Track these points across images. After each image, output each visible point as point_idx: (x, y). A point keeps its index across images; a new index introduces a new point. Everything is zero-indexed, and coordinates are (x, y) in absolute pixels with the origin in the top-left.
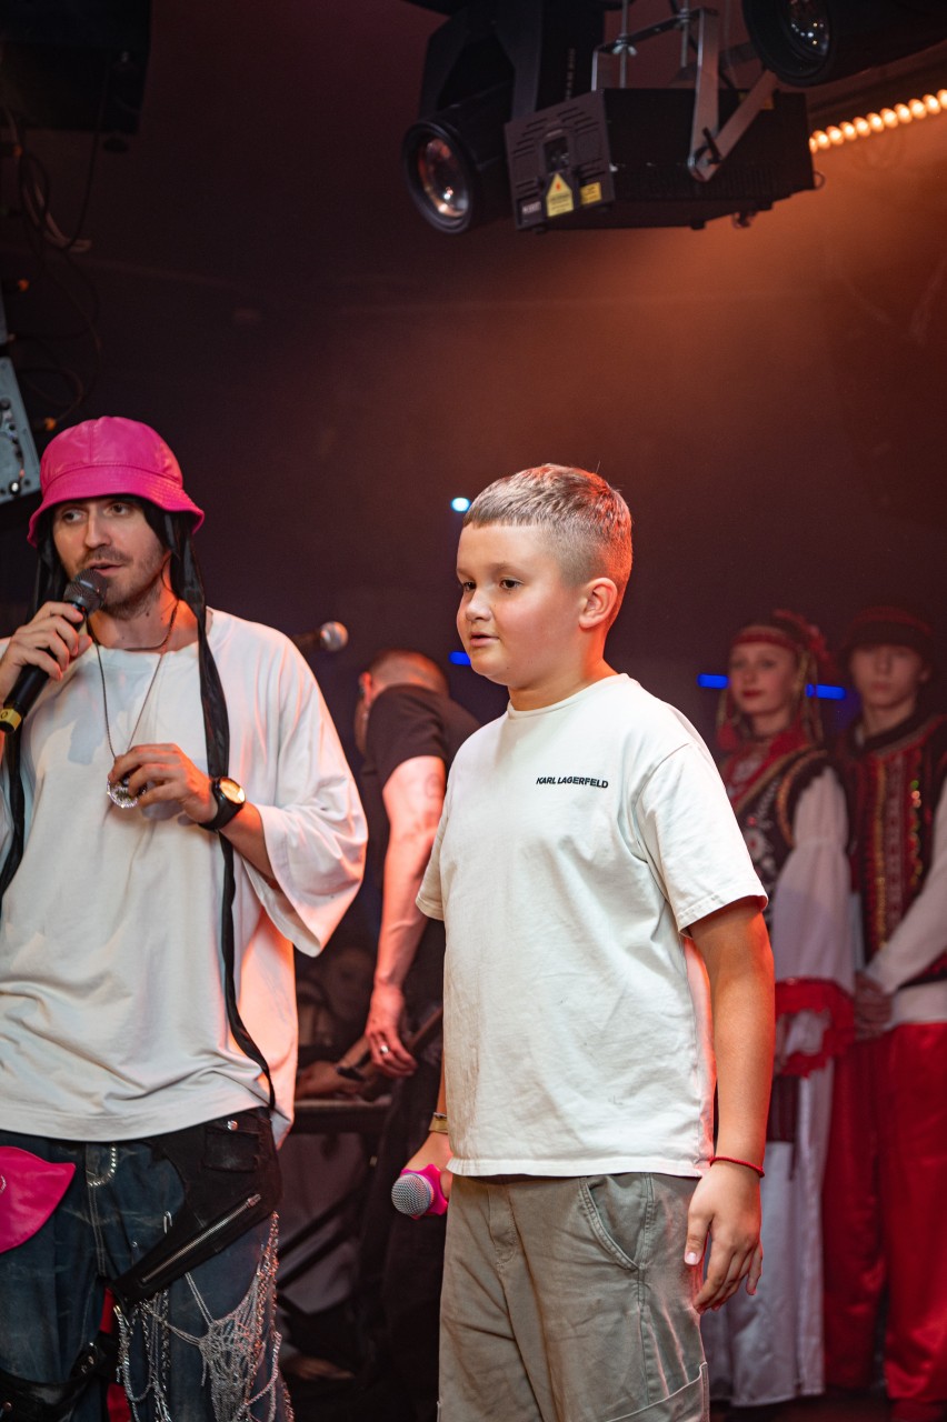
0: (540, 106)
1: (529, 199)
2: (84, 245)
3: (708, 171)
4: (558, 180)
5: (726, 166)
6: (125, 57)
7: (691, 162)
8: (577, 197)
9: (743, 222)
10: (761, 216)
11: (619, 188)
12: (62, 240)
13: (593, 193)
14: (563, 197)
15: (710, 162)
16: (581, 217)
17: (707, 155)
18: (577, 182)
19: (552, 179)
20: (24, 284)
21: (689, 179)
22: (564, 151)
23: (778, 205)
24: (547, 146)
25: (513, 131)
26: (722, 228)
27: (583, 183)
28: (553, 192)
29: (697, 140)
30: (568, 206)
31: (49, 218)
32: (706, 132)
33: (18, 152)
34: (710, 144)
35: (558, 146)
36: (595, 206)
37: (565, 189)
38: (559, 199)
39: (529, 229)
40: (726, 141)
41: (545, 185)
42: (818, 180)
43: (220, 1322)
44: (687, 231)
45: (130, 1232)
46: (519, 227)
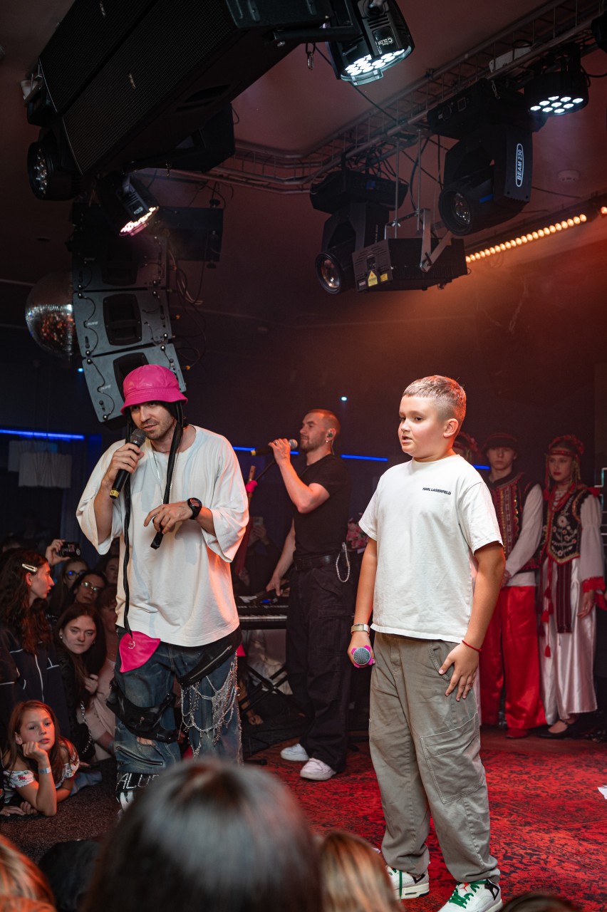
0: (365, 246)
1: (361, 280)
2: (200, 302)
3: (427, 269)
4: (372, 273)
5: (435, 267)
6: (214, 233)
7: (421, 266)
8: (379, 279)
9: (441, 287)
10: (448, 285)
11: (394, 275)
12: (192, 300)
13: (385, 277)
14: (373, 279)
15: (428, 265)
16: (381, 287)
17: (427, 262)
18: (379, 273)
19: (370, 273)
20: (178, 317)
21: (420, 271)
22: (374, 262)
23: (453, 281)
24: (368, 260)
25: (355, 255)
26: (434, 289)
27: (381, 274)
28: (370, 277)
29: (423, 257)
30: (376, 282)
31: (187, 293)
32: (426, 254)
33: (175, 268)
34: (428, 258)
35: (371, 260)
36: (386, 282)
37: (374, 276)
38: (372, 280)
39: (361, 291)
40: (434, 257)
41: (367, 275)
42: (469, 271)
43: (219, 691)
44: (421, 291)
45: (184, 660)
46: (358, 291)
